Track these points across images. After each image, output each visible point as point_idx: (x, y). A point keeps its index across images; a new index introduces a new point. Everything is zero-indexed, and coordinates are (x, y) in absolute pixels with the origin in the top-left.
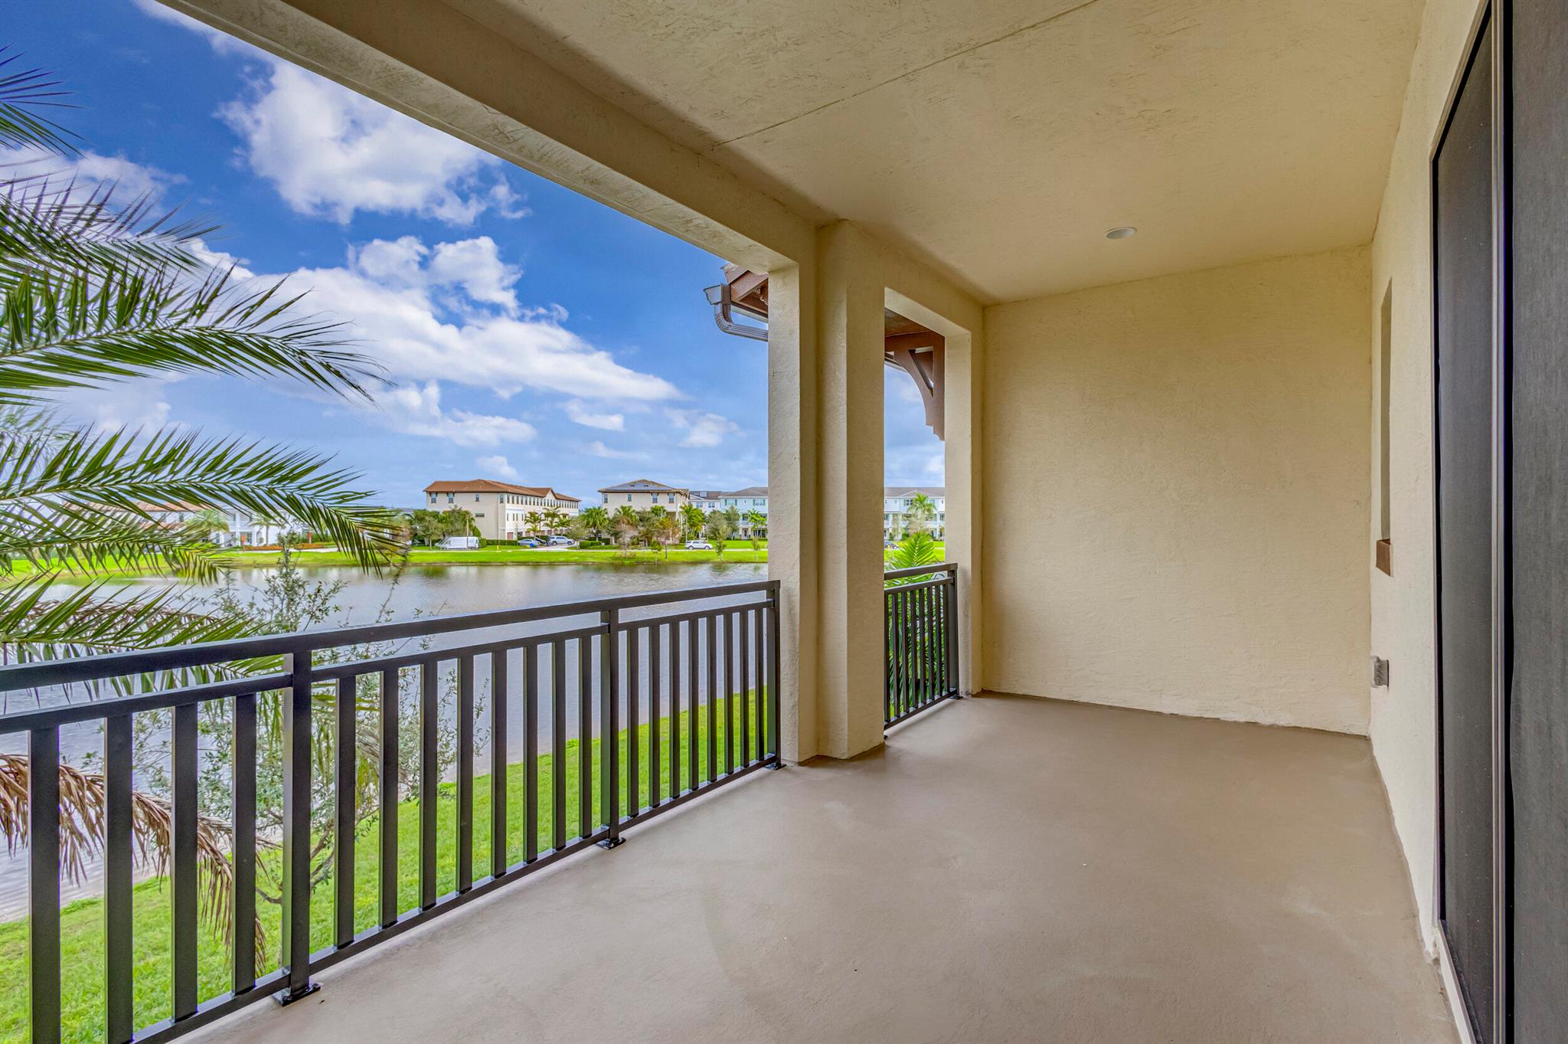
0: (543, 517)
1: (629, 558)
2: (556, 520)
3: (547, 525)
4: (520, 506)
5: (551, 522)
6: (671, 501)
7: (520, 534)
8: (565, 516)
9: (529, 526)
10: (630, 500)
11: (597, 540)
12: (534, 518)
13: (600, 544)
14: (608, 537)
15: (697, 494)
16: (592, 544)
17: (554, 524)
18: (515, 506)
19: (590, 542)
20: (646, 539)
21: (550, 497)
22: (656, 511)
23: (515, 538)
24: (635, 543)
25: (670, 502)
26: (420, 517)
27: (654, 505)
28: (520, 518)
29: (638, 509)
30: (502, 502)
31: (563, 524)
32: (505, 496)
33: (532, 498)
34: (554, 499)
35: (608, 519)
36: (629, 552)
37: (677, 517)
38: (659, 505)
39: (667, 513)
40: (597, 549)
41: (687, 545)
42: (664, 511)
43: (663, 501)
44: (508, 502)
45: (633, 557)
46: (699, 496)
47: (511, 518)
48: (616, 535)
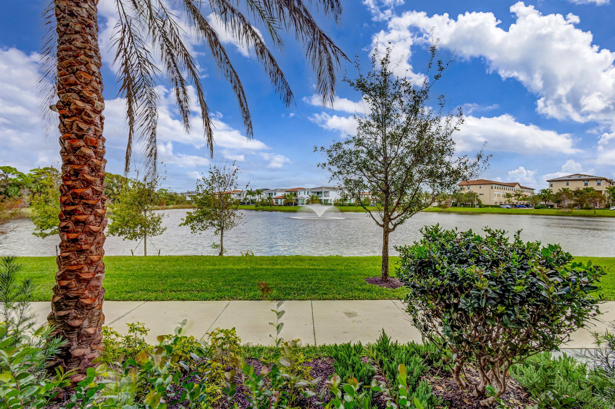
0: (513, 195)
2: (521, 197)
3: (516, 199)
4: (501, 190)
7: (500, 202)
8: (526, 195)
10: (568, 184)
12: (508, 196)
13: (547, 207)
16: (542, 207)
17: (519, 199)
22: (586, 191)
25: (598, 185)
27: (585, 187)
28: (501, 196)
29: (573, 189)
30: (492, 188)
31: (524, 199)
33: (508, 187)
34: (519, 188)
35: (553, 195)
36: (567, 210)
37: (603, 193)
38: (589, 186)
39: (596, 191)
41: (612, 209)
42: (593, 190)
43: (592, 185)
44: (495, 188)
47: (496, 195)
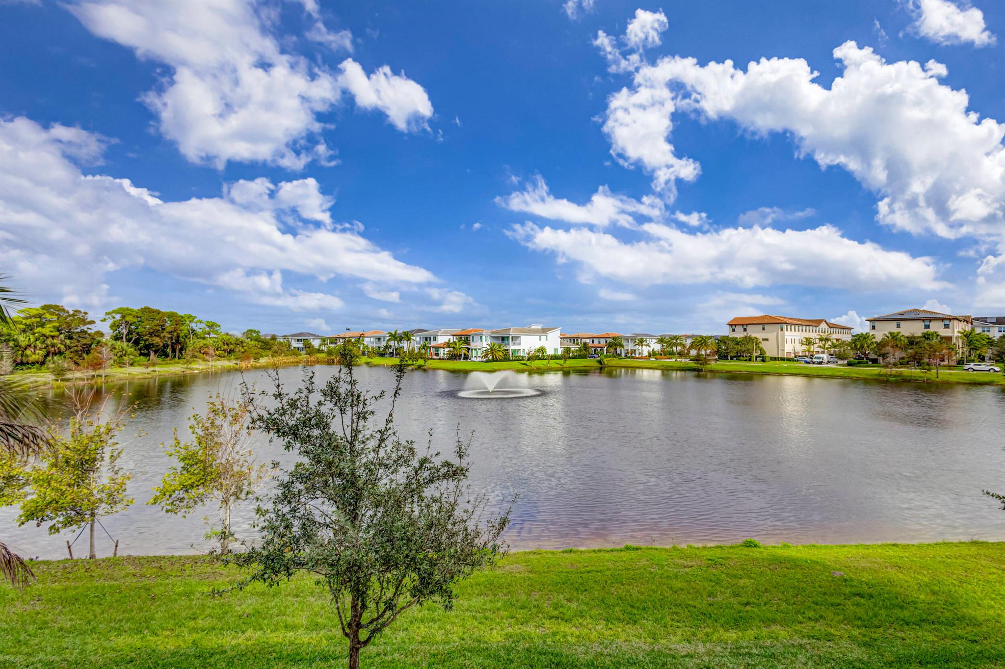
0: (817, 341)
1: (895, 376)
2: (829, 343)
3: (821, 347)
4: (797, 333)
5: (824, 345)
6: (947, 326)
7: (795, 353)
8: (837, 340)
9: (805, 347)
10: (898, 326)
11: (865, 360)
12: (808, 342)
13: (867, 363)
14: (876, 357)
15: (984, 320)
16: (859, 363)
17: (826, 346)
18: (793, 333)
19: (857, 361)
20: (916, 360)
21: (823, 326)
22: (927, 337)
23: (793, 356)
24: (903, 363)
25: (945, 328)
26: (723, 340)
27: (926, 331)
28: (797, 342)
29: (907, 334)
30: (782, 330)
31: (835, 347)
32: (785, 326)
33: (808, 327)
34: (827, 327)
35: (876, 342)
36: (895, 371)
37: (954, 341)
38: (932, 330)
39: (942, 338)
40: (864, 366)
41: (967, 367)
42: (938, 335)
43: (937, 328)
44: (787, 330)
45: (900, 375)
46: (986, 322)
47: (789, 341)
48: (884, 356)
